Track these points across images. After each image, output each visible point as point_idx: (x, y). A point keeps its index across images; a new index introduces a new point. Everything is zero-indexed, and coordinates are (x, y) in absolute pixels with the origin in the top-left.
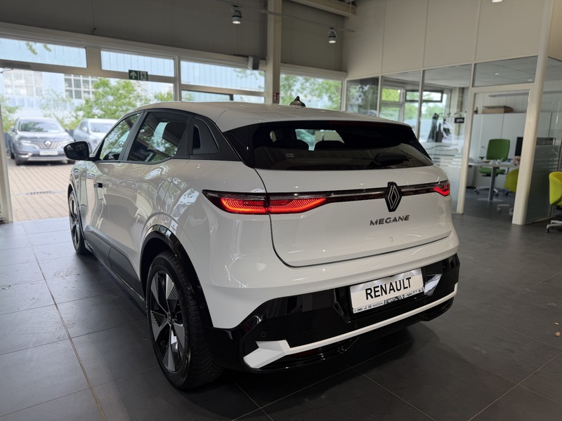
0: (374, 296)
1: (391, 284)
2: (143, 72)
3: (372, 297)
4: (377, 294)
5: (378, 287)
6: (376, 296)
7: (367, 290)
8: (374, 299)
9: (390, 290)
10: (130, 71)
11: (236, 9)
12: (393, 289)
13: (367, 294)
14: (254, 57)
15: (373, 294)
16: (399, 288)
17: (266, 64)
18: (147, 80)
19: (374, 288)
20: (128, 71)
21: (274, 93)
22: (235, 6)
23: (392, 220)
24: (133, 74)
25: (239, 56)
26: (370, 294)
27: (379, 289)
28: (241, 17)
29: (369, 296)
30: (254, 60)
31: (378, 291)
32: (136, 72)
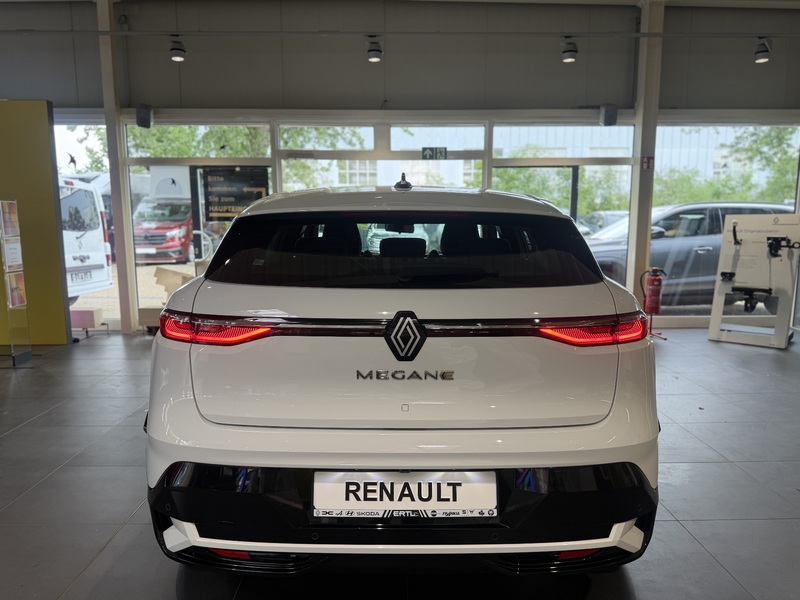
0: (362, 498)
1: (406, 485)
2: (440, 148)
3: (358, 499)
4: (370, 495)
5: (375, 484)
6: (366, 499)
7: (348, 484)
8: (363, 502)
9: (402, 495)
10: (424, 149)
11: (569, 40)
12: (410, 495)
13: (348, 492)
14: (607, 106)
15: (361, 494)
16: (425, 495)
17: (635, 114)
18: (446, 158)
19: (366, 484)
20: (421, 149)
21: (642, 158)
22: (566, 37)
23: (407, 375)
24: (428, 152)
25: (587, 107)
26: (354, 492)
27: (377, 488)
28: (576, 52)
29: (351, 495)
30: (606, 112)
31: (374, 491)
32: (431, 149)
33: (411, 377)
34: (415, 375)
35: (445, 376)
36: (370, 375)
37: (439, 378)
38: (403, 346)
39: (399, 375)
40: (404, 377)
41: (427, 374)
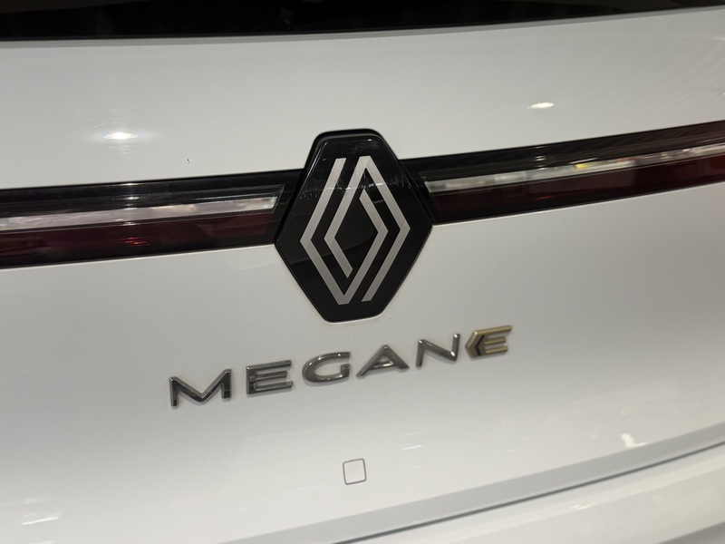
33: (374, 366)
34: (386, 360)
35: (482, 346)
36: (224, 385)
37: (464, 354)
38: (347, 268)
39: (332, 369)
40: (346, 372)
41: (425, 348)
